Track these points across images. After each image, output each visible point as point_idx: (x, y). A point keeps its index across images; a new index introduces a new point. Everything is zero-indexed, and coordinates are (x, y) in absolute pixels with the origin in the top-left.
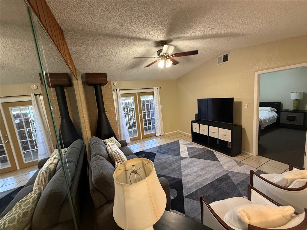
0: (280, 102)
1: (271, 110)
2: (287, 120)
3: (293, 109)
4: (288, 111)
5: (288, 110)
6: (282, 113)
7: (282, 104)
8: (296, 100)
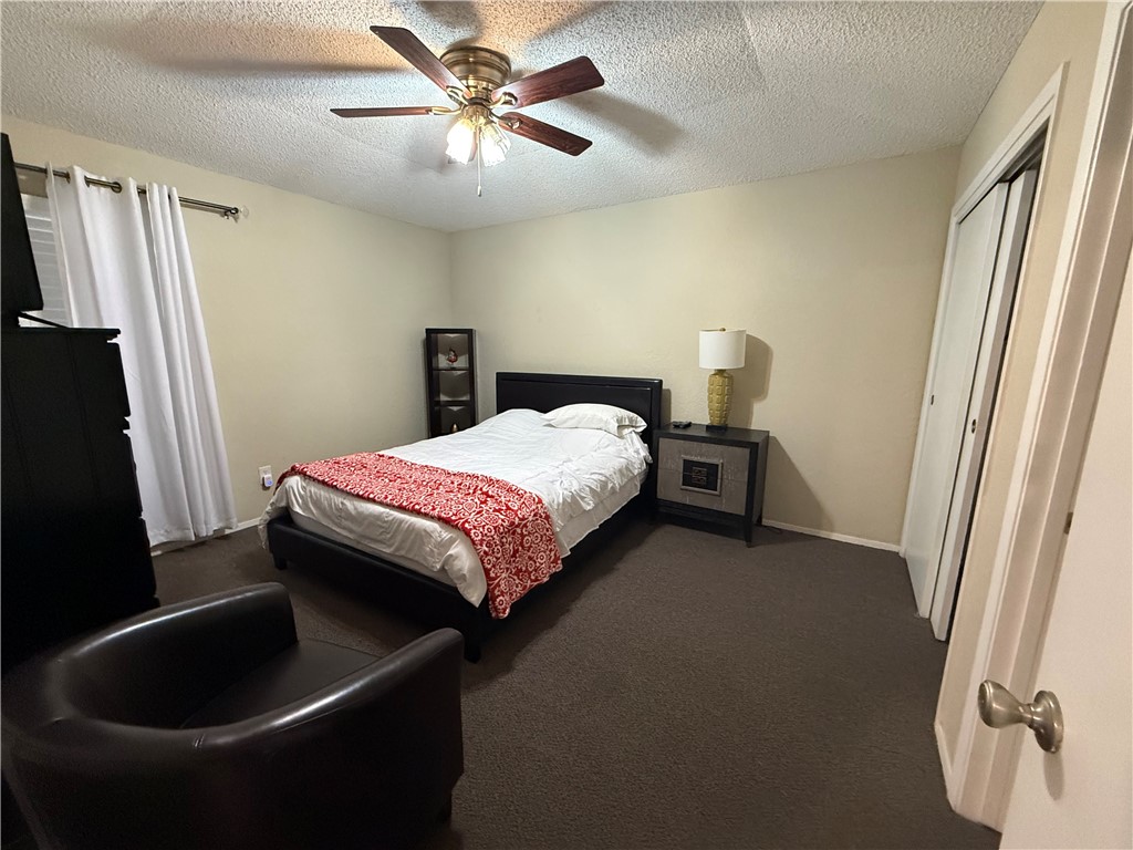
0: (661, 381)
1: (621, 427)
2: (687, 481)
3: (707, 422)
4: (689, 432)
5: (689, 425)
6: (664, 443)
7: (669, 391)
8: (720, 372)
